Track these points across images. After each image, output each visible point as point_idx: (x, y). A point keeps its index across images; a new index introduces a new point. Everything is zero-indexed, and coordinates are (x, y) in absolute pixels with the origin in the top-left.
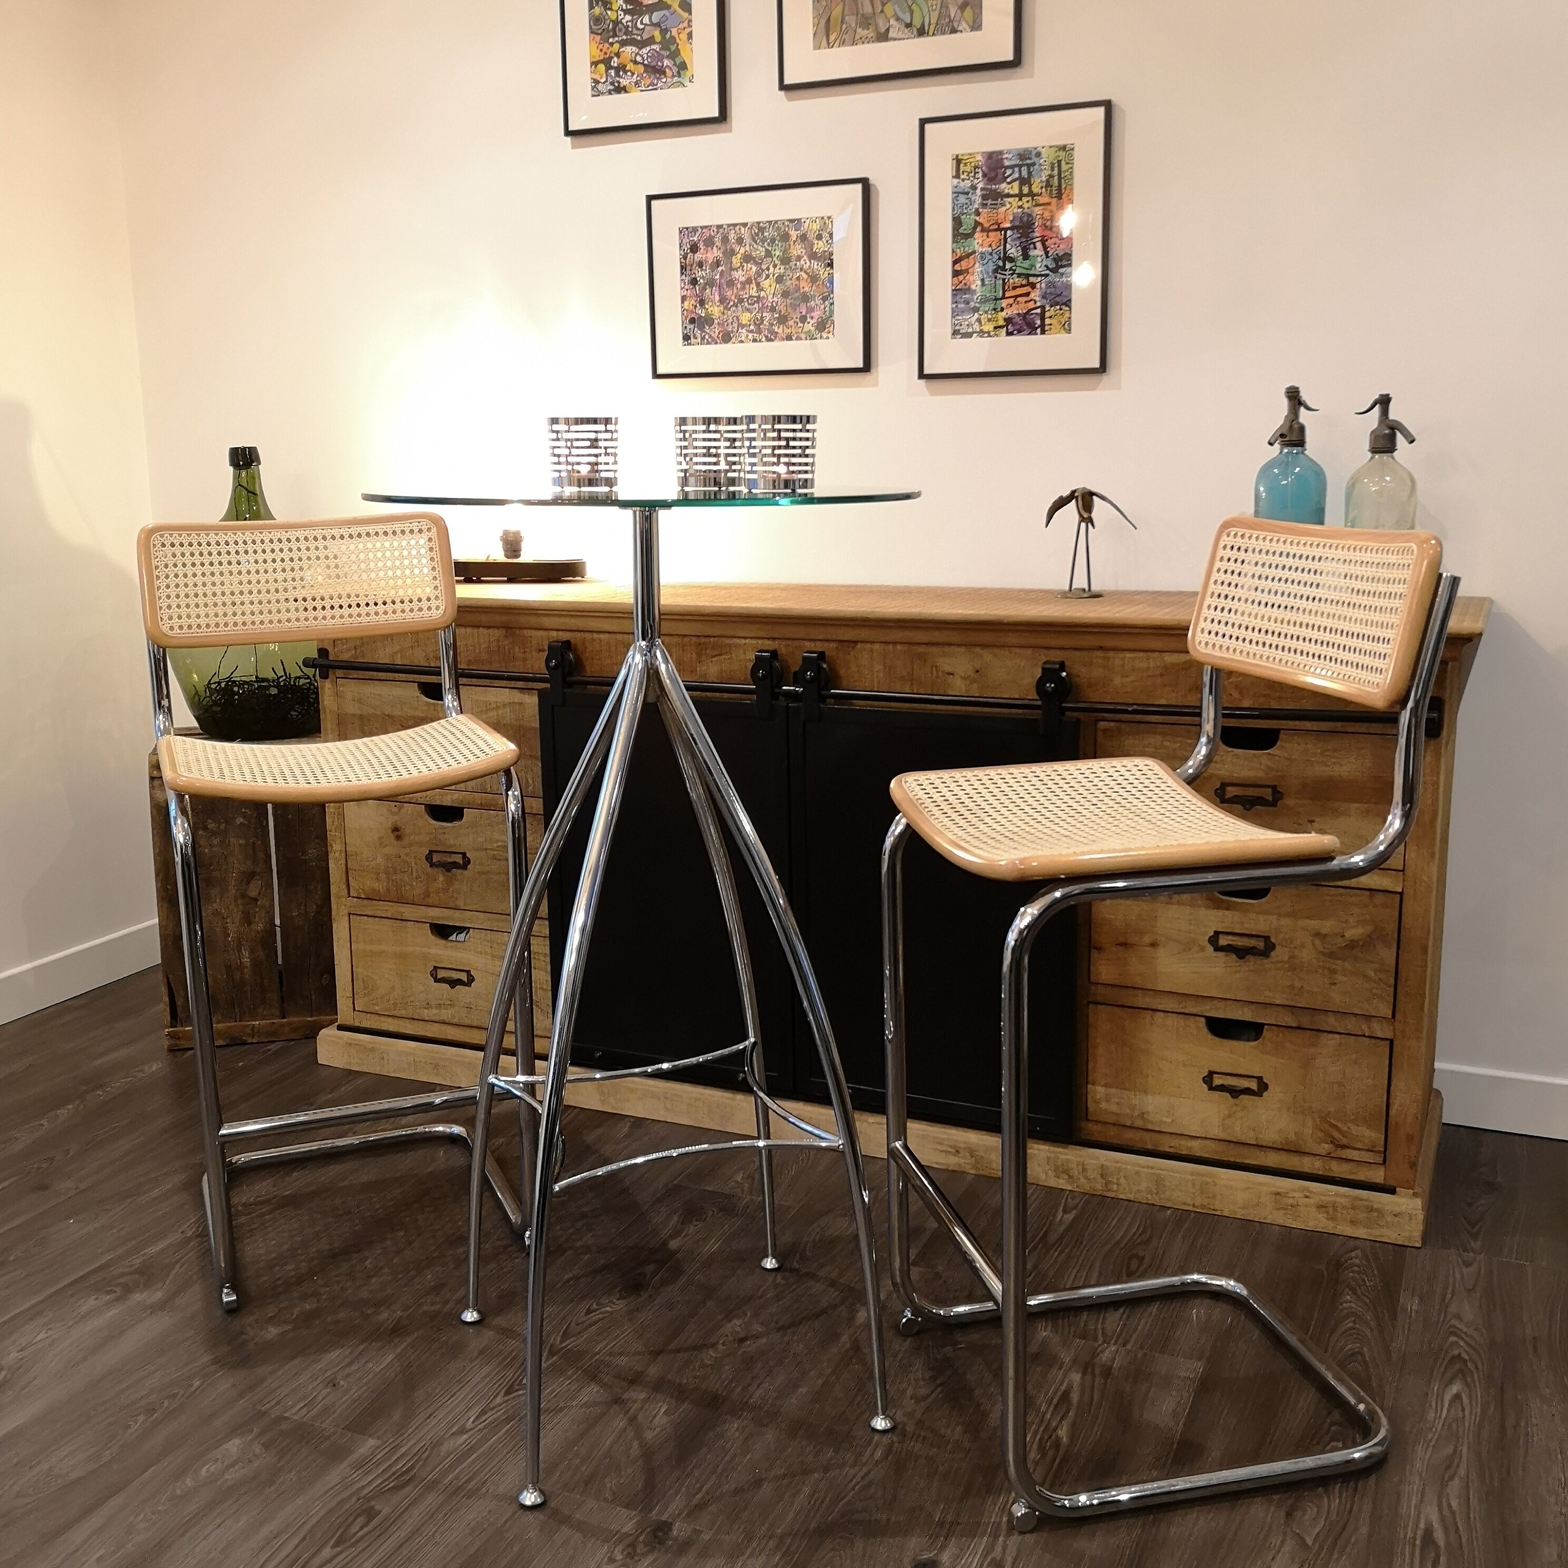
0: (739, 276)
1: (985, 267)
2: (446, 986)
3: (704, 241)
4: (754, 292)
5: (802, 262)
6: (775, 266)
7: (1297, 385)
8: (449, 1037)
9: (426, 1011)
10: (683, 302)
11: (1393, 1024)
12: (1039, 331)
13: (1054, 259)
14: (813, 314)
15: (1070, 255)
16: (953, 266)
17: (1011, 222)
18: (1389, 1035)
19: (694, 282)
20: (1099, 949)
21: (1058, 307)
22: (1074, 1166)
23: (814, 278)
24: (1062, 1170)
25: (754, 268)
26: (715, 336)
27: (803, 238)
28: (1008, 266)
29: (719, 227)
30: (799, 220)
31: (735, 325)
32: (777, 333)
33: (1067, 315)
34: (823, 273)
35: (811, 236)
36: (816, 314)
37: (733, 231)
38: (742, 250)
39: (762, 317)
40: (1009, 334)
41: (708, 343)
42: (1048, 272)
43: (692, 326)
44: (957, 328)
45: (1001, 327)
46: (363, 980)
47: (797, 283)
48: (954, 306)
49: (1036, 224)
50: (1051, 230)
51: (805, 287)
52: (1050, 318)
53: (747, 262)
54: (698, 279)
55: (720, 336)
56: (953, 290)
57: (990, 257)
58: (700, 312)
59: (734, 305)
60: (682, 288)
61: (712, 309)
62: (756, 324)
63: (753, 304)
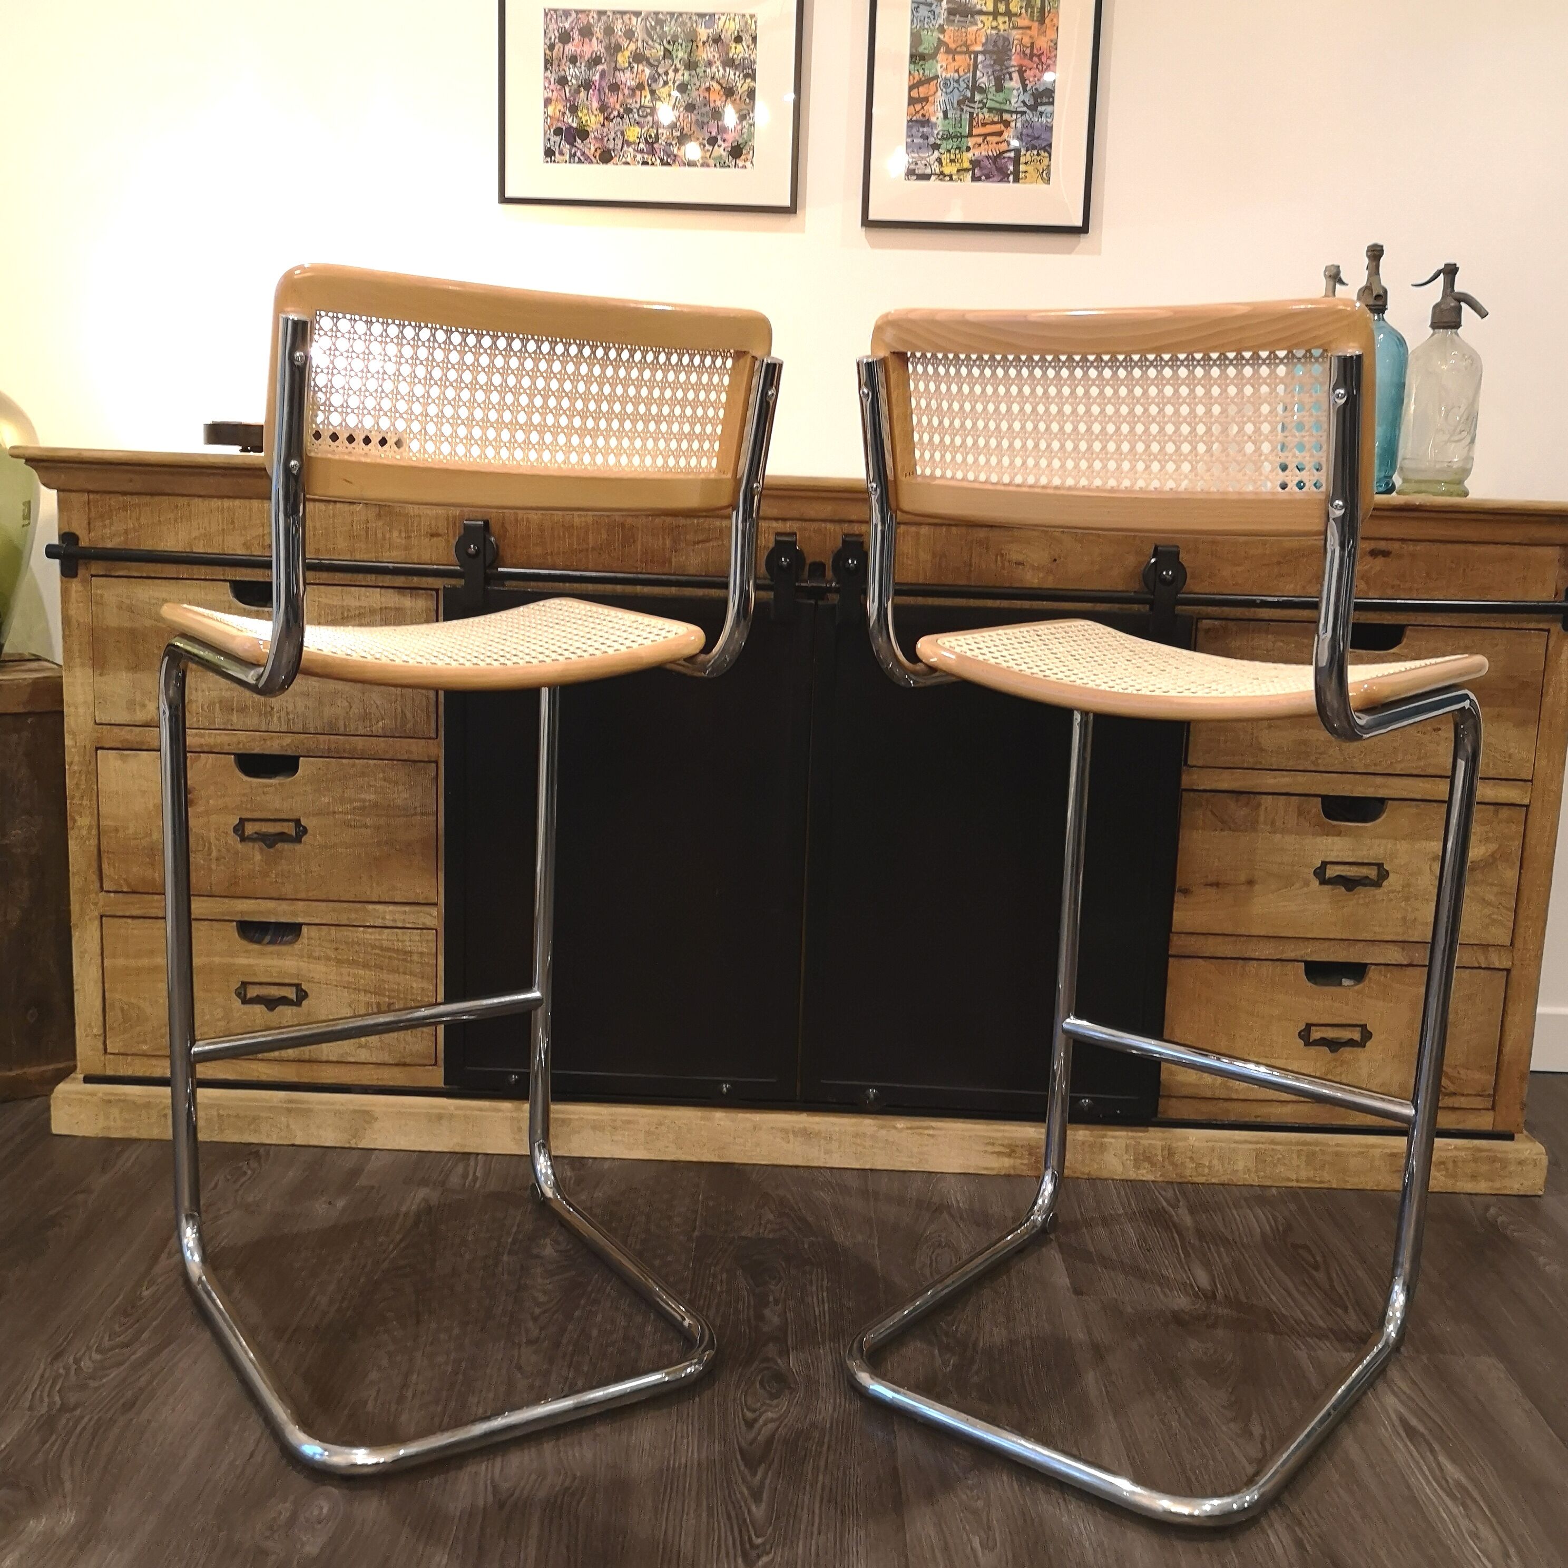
0: (627, 79)
1: (950, 96)
2: (259, 1009)
3: (579, 29)
4: (647, 101)
5: (714, 69)
6: (676, 71)
7: (1380, 243)
8: (264, 1078)
10: (546, 106)
11: (1512, 952)
12: (1011, 178)
13: (1033, 94)
14: (725, 136)
15: (1053, 91)
16: (910, 91)
17: (983, 45)
18: (1507, 964)
19: (562, 81)
20: (1186, 892)
21: (1036, 152)
22: (1159, 1152)
24: (1143, 1157)
25: (648, 71)
26: (590, 152)
27: (717, 40)
28: (978, 97)
29: (601, 13)
30: (711, 16)
31: (619, 142)
32: (675, 156)
33: (1046, 161)
34: (742, 86)
35: (727, 37)
36: (731, 137)
37: (620, 21)
38: (632, 47)
39: (657, 134)
40: (975, 179)
41: (580, 161)
42: (1025, 109)
43: (558, 139)
44: (912, 167)
45: (966, 170)
46: (122, 1009)
47: (707, 95)
48: (909, 140)
49: (1014, 50)
50: (1031, 59)
51: (717, 99)
52: (1026, 163)
53: (638, 62)
54: (569, 78)
55: (597, 155)
56: (908, 122)
57: (956, 85)
58: (570, 121)
59: (618, 115)
60: (545, 88)
61: (587, 118)
62: (647, 142)
63: (645, 117)
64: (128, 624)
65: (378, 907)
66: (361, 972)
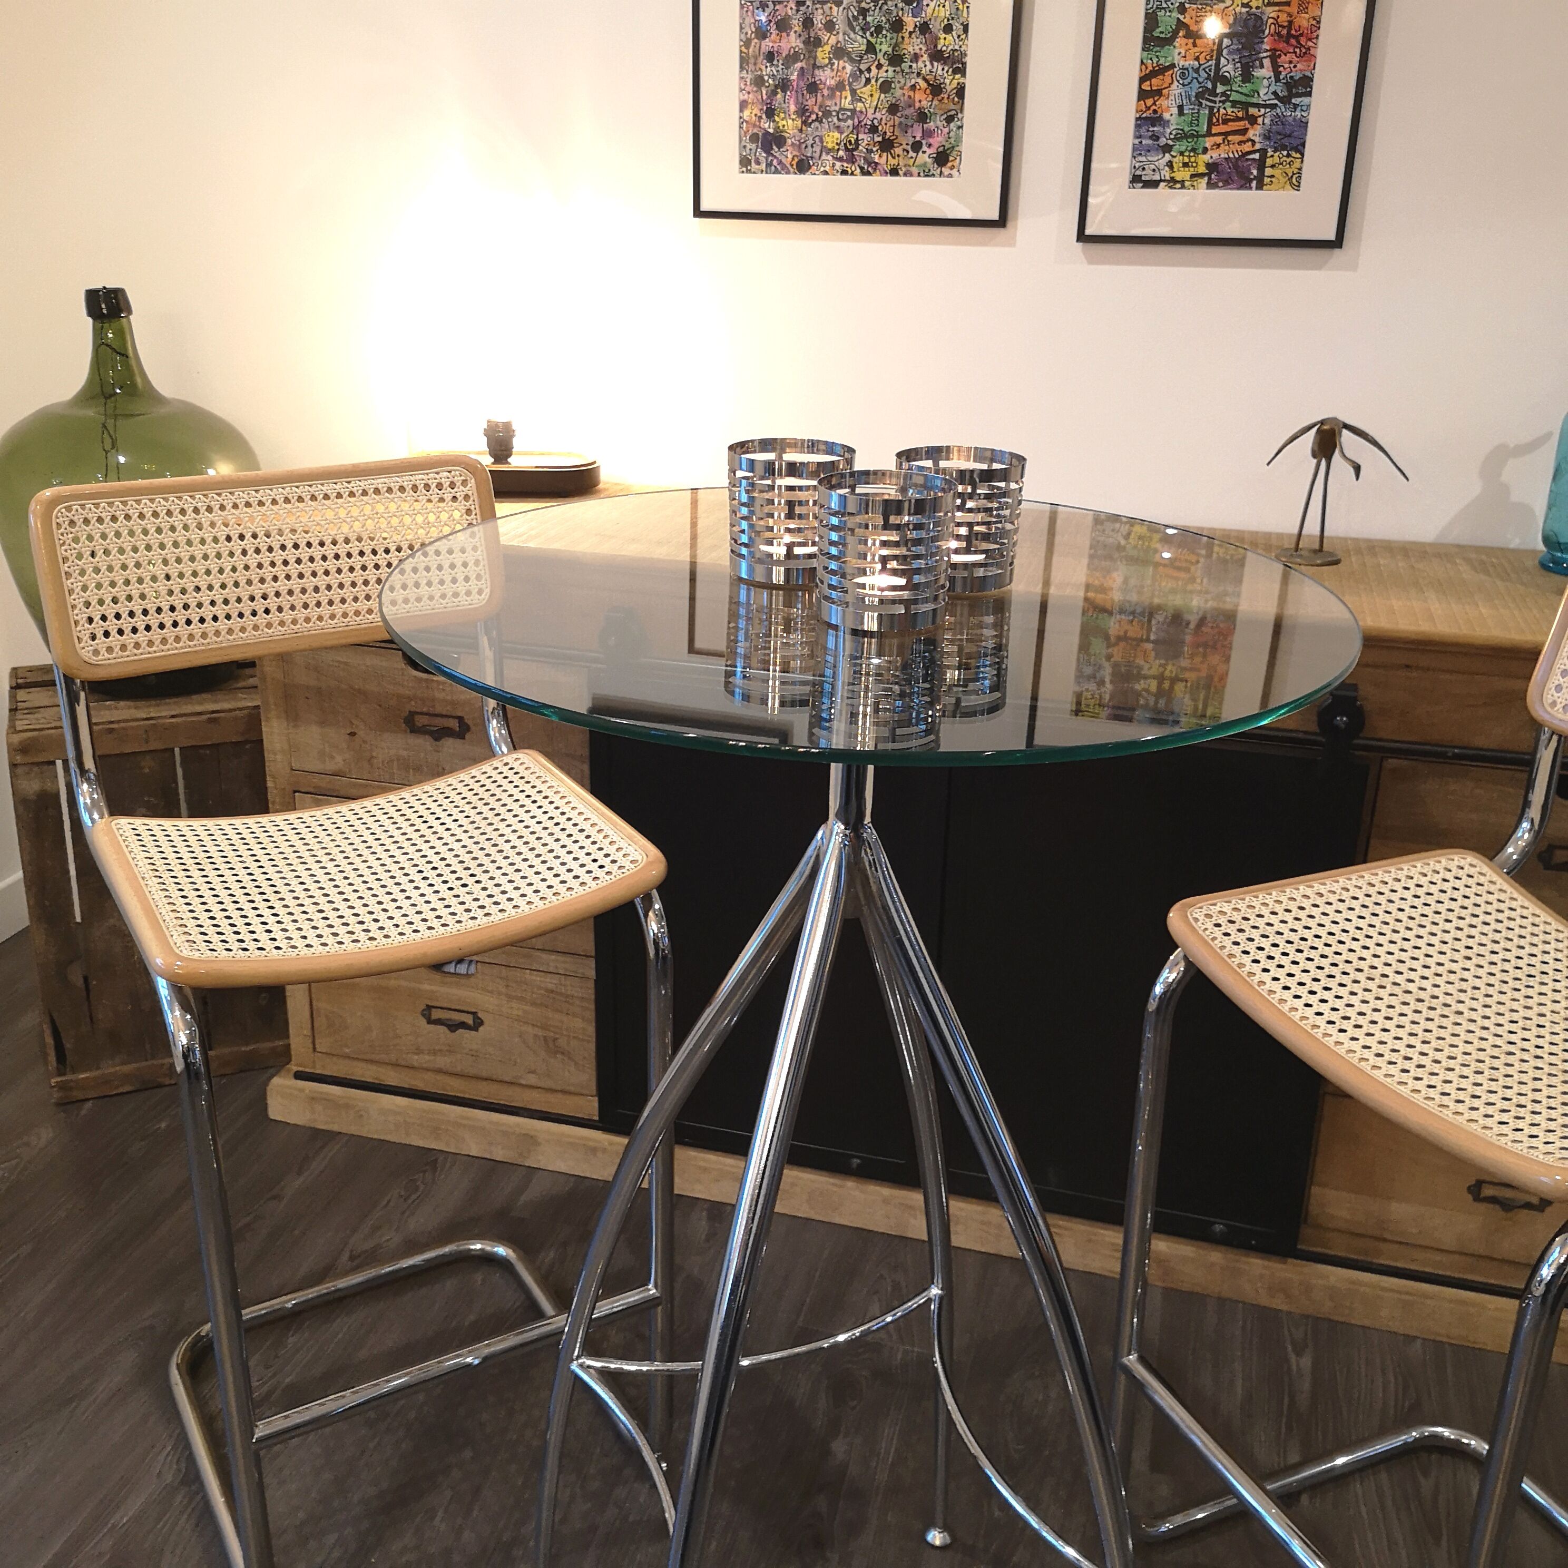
0: (827, 77)
1: (1187, 88)
2: (442, 1029)
3: (776, 23)
4: (847, 103)
5: (920, 64)
6: (879, 66)
9: (415, 1056)
10: (741, 111)
12: (1254, 184)
13: (1287, 84)
14: (931, 141)
15: (1311, 80)
16: (1141, 84)
17: (1230, 27)
19: (759, 82)
21: (1285, 153)
22: (1295, 1286)
23: (936, 89)
25: (849, 68)
26: (787, 162)
27: (924, 28)
28: (1220, 89)
29: (800, 4)
31: (817, 149)
32: (877, 164)
33: (1297, 164)
34: (950, 82)
35: (936, 27)
36: (937, 141)
37: (820, 11)
38: (833, 40)
39: (857, 140)
40: (1211, 185)
41: (776, 172)
42: (1276, 102)
43: (754, 145)
44: (1138, 173)
45: (1202, 175)
46: (327, 1017)
47: (911, 93)
48: (1137, 141)
49: (1267, 32)
50: (1288, 43)
51: (923, 100)
52: (1273, 166)
53: (839, 58)
54: (766, 78)
55: (794, 163)
56: (1137, 119)
57: (1195, 75)
58: (766, 125)
59: (817, 120)
60: (741, 90)
61: (784, 122)
62: (847, 149)
63: (845, 120)
64: (315, 683)
66: (529, 1008)
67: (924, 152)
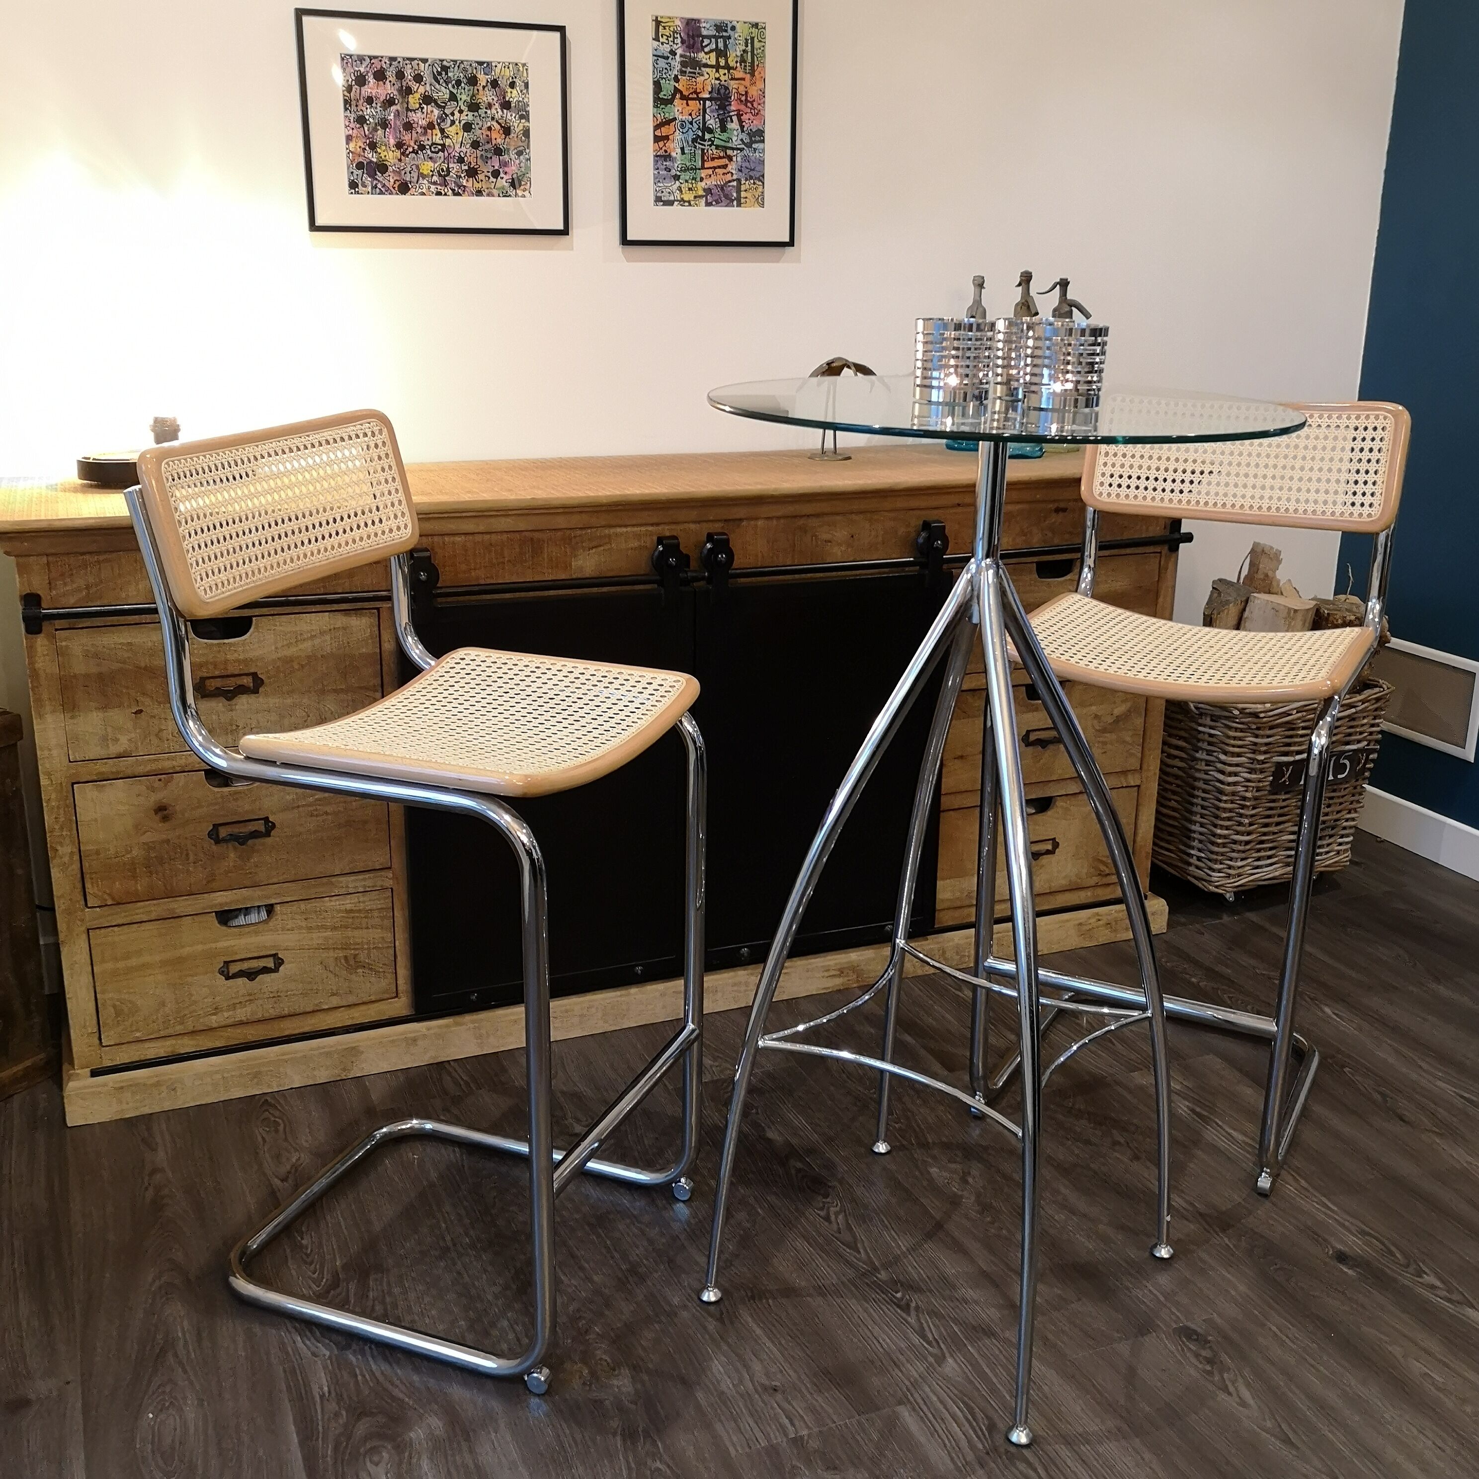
0: (419, 119)
1: (686, 135)
2: (241, 981)
3: (373, 73)
4: (437, 139)
5: (494, 111)
6: (461, 112)
8: (251, 1038)
9: (214, 1017)
10: (347, 143)
12: (735, 203)
13: (748, 134)
14: (506, 169)
15: (763, 132)
16: (654, 131)
17: (710, 93)
19: (361, 120)
21: (752, 182)
23: (507, 130)
26: (390, 185)
27: (494, 84)
28: (707, 136)
29: (392, 59)
30: (489, 64)
31: (415, 175)
32: (464, 187)
33: (760, 189)
34: (517, 126)
35: (503, 83)
36: (511, 170)
37: (410, 66)
38: (422, 90)
39: (448, 168)
40: (708, 204)
41: (381, 193)
42: (743, 146)
43: (360, 172)
44: (659, 194)
45: (701, 197)
46: (114, 1006)
47: (489, 133)
48: (656, 172)
49: (733, 98)
50: (746, 106)
51: (498, 138)
52: (746, 191)
53: (427, 104)
54: (367, 117)
55: (396, 186)
56: (655, 156)
57: (690, 126)
58: (370, 155)
59: (413, 152)
60: (346, 127)
61: (386, 153)
62: (440, 175)
63: (437, 153)
64: (94, 670)
65: (341, 879)
66: (329, 933)
67: (502, 178)
